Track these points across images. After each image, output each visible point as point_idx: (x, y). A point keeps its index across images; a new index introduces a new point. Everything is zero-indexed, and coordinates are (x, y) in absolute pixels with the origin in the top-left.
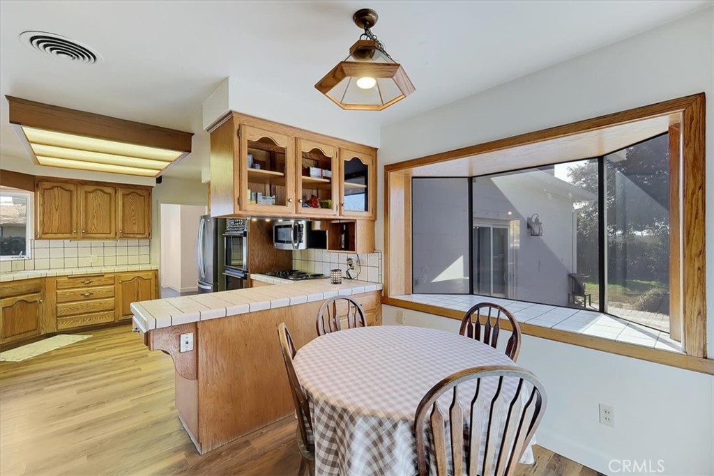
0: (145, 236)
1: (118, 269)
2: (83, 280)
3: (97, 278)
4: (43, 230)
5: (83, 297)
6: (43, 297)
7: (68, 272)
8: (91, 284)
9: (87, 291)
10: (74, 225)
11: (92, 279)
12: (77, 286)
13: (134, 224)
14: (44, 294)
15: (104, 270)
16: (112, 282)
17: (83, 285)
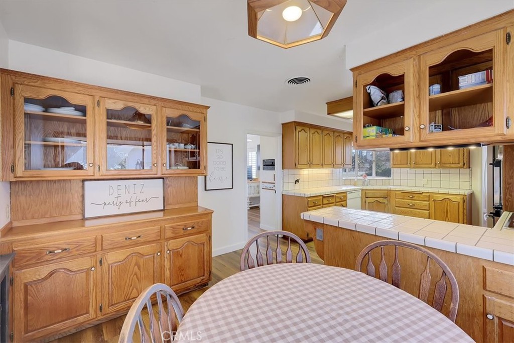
0: (459, 165)
1: (432, 190)
2: (409, 195)
3: (417, 195)
4: (393, 163)
5: (408, 206)
6: (389, 201)
7: (401, 188)
8: (414, 198)
9: (411, 202)
10: (409, 160)
11: (414, 195)
12: (406, 198)
13: (450, 156)
14: (389, 199)
15: (422, 190)
16: (428, 199)
17: (408, 198)
